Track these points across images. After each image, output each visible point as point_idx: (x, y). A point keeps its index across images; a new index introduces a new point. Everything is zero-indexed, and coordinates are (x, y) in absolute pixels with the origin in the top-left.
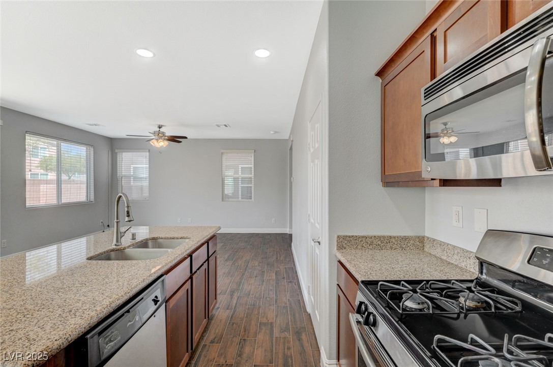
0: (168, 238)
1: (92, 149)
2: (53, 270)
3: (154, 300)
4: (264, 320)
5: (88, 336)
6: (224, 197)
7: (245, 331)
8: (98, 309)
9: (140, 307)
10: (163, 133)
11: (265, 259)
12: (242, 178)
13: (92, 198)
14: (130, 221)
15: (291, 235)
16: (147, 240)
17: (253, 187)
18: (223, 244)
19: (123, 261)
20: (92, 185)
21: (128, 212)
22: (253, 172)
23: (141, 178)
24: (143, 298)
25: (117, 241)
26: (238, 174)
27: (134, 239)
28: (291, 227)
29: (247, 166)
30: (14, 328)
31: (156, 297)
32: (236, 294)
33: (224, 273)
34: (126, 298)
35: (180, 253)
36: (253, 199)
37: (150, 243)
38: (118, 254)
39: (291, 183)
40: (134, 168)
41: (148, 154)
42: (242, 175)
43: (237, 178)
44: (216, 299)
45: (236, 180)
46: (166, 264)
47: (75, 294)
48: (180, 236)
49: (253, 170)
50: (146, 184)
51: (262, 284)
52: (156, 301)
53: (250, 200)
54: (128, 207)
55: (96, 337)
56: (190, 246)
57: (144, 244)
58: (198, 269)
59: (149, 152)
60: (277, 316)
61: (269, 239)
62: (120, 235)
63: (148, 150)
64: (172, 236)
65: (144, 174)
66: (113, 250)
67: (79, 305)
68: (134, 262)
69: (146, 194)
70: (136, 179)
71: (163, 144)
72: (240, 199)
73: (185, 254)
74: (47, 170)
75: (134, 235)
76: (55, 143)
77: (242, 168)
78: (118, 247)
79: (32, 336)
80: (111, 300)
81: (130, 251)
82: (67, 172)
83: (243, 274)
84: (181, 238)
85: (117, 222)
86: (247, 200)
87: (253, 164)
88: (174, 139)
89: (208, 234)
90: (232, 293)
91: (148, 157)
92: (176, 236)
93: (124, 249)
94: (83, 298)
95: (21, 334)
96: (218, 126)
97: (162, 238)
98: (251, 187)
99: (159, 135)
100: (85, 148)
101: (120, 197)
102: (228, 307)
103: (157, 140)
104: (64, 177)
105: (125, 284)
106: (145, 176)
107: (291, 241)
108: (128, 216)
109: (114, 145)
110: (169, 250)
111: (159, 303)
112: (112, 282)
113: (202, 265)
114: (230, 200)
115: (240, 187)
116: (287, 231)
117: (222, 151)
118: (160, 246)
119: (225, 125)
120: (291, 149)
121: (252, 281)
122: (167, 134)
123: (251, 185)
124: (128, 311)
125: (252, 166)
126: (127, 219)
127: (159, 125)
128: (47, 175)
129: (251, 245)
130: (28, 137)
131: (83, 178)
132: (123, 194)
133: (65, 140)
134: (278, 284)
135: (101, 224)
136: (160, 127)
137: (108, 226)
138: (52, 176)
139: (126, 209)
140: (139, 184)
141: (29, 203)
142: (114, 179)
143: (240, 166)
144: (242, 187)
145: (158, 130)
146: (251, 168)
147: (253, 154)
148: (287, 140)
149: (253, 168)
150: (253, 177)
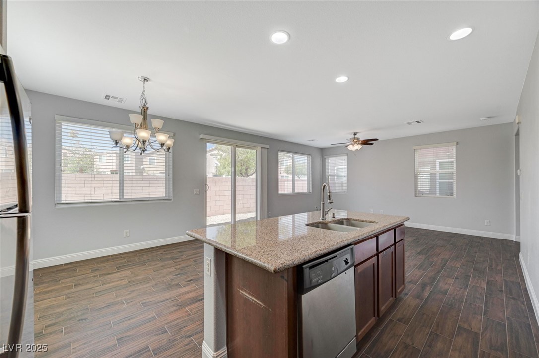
0: (359, 220)
1: (310, 157)
2: (291, 235)
3: (345, 261)
4: (466, 326)
5: (304, 266)
6: (417, 193)
7: (438, 326)
8: (309, 252)
9: (334, 261)
10: (358, 139)
11: (471, 263)
12: (440, 173)
13: (311, 190)
14: (330, 203)
15: (518, 244)
16: (343, 219)
17: (454, 183)
18: (416, 238)
19: (326, 230)
20: (311, 181)
21: (329, 197)
22: (455, 166)
23: (342, 176)
24: (336, 256)
25: (323, 217)
26: (436, 169)
27: (334, 217)
28: (518, 233)
29: (447, 160)
30: (272, 250)
31: (347, 259)
32: (428, 288)
33: (416, 265)
34: (325, 251)
35: (367, 231)
36: (455, 196)
37: (345, 222)
38: (324, 225)
39: (518, 177)
40: (337, 169)
41: (346, 157)
42: (441, 170)
43: (433, 174)
44: (404, 284)
45: (433, 176)
46: (355, 237)
47: (298, 241)
48: (369, 220)
49: (455, 164)
50: (345, 180)
51: (465, 288)
52: (347, 263)
53: (452, 197)
54: (329, 193)
55: (308, 269)
56: (376, 228)
57: (341, 222)
58: (384, 250)
60: (486, 329)
61: (479, 242)
62: (325, 214)
63: (346, 154)
64: (362, 219)
65: (344, 173)
66: (320, 223)
67: (300, 247)
68: (332, 231)
69: (345, 189)
70: (338, 177)
71: (358, 147)
72: (438, 195)
73: (371, 233)
74: (288, 174)
75: (333, 214)
76: (291, 155)
77: (439, 163)
78: (324, 221)
79: (279, 255)
80: (317, 250)
81: (331, 225)
82: (298, 174)
83: (439, 272)
84: (370, 222)
85: (323, 204)
86: (447, 196)
87: (455, 157)
88: (366, 143)
89: (395, 221)
90: (424, 286)
91: (346, 160)
92: (365, 219)
93: (328, 222)
94: (302, 245)
95: (274, 253)
96: (409, 124)
97: (354, 220)
98: (452, 183)
99: (355, 140)
100: (307, 157)
101: (325, 185)
102: (418, 297)
103: (353, 145)
104: (296, 177)
105: (326, 243)
106: (344, 174)
107: (519, 251)
108: (329, 199)
109: (323, 153)
110: (359, 229)
111: (349, 264)
112: (318, 240)
113: (389, 247)
114: (424, 195)
115: (437, 183)
116: (513, 237)
117: (415, 148)
118: (353, 225)
119: (418, 122)
120: (517, 134)
121: (451, 281)
122: (360, 140)
123: (452, 181)
124: (327, 261)
125: (454, 160)
126: (328, 201)
128: (288, 176)
129: (451, 244)
130: (280, 153)
131: (306, 177)
132: (326, 184)
133: (296, 153)
134: (490, 294)
135: (316, 208)
136: (355, 134)
137: (320, 210)
138: (290, 177)
139: (328, 195)
140: (340, 181)
141: (280, 192)
142: (323, 177)
143: (437, 161)
144: (440, 183)
145: (353, 136)
146: (453, 162)
147: (455, 147)
148: (512, 123)
149: (455, 162)
150: (455, 172)
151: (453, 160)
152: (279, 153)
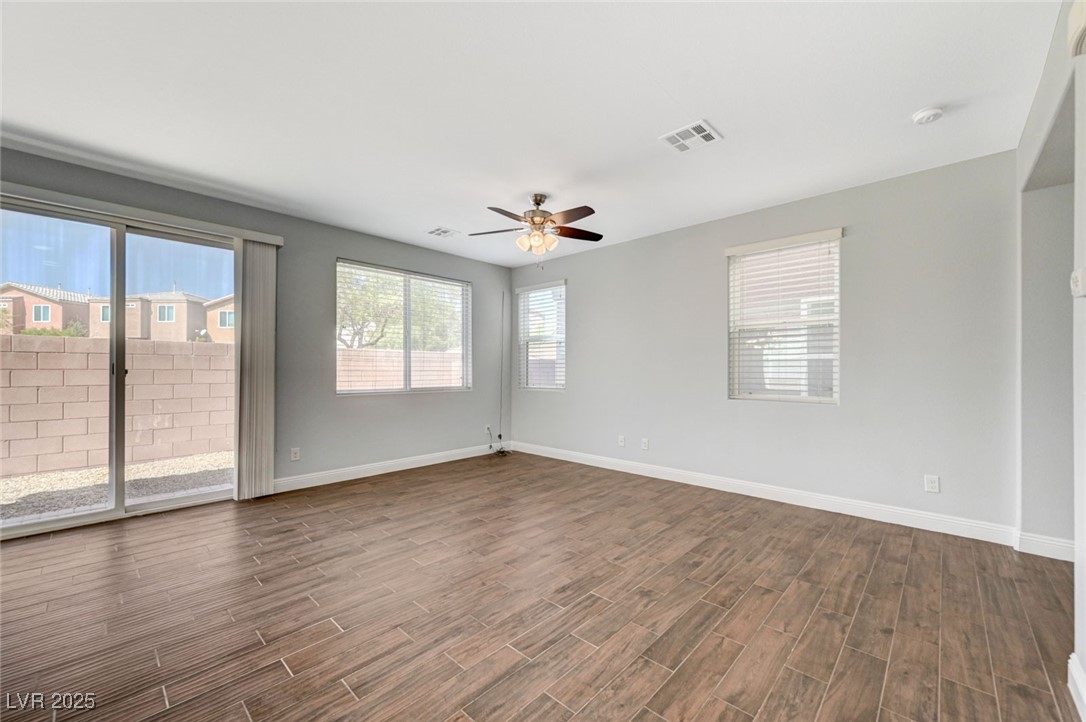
1: (470, 291)
6: (735, 388)
13: (470, 382)
17: (836, 363)
20: (470, 356)
36: (836, 396)
41: (563, 288)
50: (561, 354)
59: (566, 283)
63: (563, 281)
69: (561, 376)
72: (804, 394)
76: (401, 279)
86: (821, 398)
87: (837, 290)
98: (831, 361)
99: (537, 219)
100: (460, 289)
114: (753, 396)
117: (729, 252)
123: (831, 356)
125: (835, 297)
127: (536, 195)
130: (343, 268)
133: (416, 273)
135: (487, 432)
136: (539, 200)
137: (500, 436)
141: (342, 386)
142: (514, 348)
145: (534, 208)
146: (832, 304)
147: (838, 243)
148: (1012, 152)
149: (837, 303)
150: (836, 323)
151: (832, 297)
152: (338, 269)
